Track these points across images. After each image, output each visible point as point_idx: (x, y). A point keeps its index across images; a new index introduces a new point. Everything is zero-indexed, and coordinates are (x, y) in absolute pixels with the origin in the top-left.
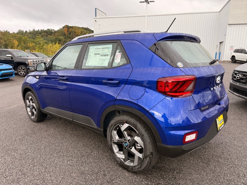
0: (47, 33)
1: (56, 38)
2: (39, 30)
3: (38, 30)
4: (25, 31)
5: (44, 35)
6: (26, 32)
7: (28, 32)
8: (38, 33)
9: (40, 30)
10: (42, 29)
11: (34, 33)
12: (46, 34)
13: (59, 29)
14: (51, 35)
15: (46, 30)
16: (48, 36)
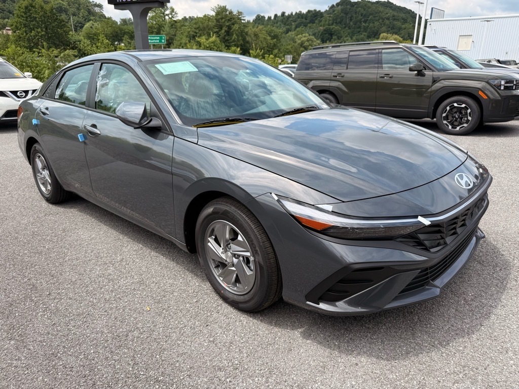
0: (306, 19)
1: (325, 30)
2: (292, 14)
3: (290, 14)
4: (266, 18)
5: (302, 23)
6: (269, 18)
7: (272, 18)
8: (291, 19)
9: (294, 14)
10: (298, 12)
11: (284, 20)
12: (304, 20)
13: (328, 9)
14: (314, 23)
15: (305, 13)
16: (309, 25)
